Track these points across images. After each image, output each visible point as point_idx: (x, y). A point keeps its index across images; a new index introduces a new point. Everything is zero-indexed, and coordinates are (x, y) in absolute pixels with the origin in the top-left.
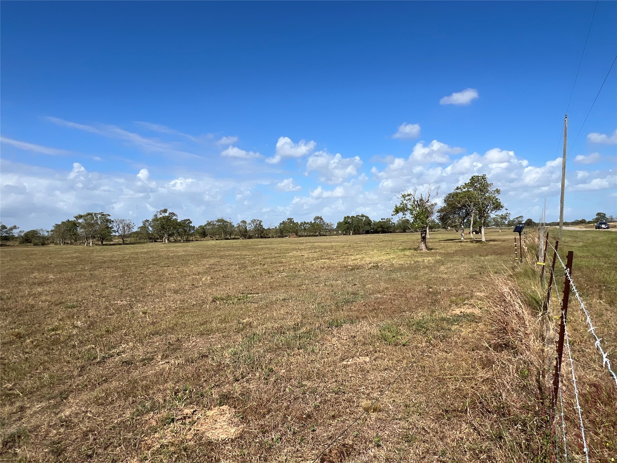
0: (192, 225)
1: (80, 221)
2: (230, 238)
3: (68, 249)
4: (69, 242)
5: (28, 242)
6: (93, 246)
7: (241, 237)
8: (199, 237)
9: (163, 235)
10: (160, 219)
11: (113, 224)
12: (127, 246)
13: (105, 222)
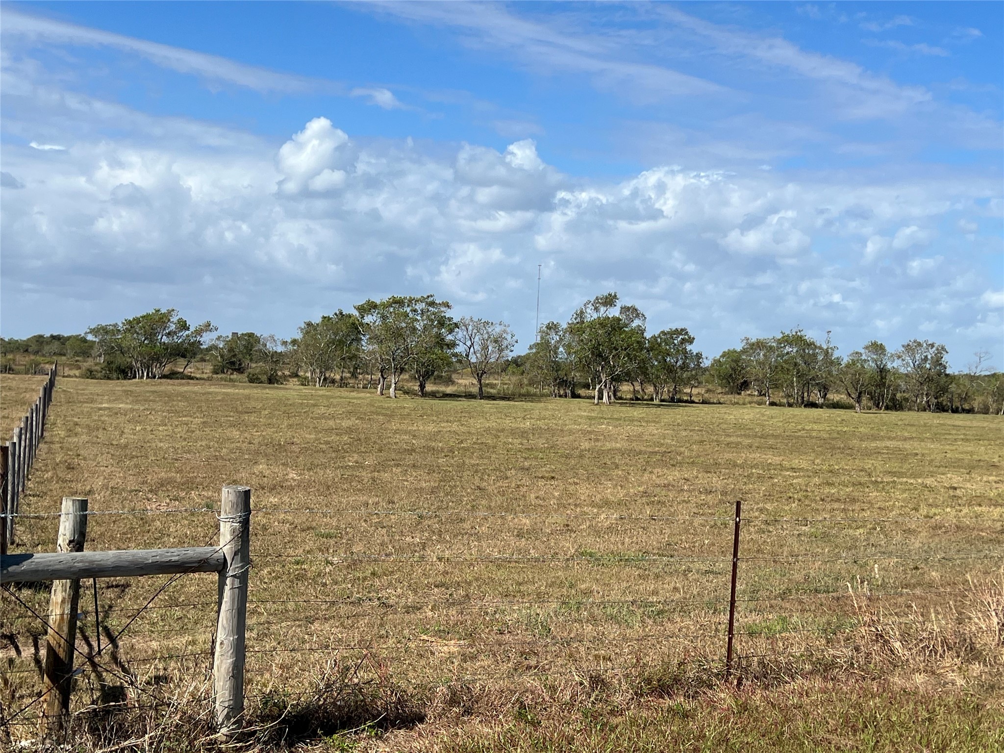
0: (693, 348)
1: (370, 319)
2: (821, 401)
3: (331, 400)
4: (338, 377)
5: (235, 370)
6: (397, 395)
7: (859, 402)
8: (720, 390)
9: (596, 379)
10: (592, 325)
11: (458, 333)
12: (487, 404)
13: (435, 327)
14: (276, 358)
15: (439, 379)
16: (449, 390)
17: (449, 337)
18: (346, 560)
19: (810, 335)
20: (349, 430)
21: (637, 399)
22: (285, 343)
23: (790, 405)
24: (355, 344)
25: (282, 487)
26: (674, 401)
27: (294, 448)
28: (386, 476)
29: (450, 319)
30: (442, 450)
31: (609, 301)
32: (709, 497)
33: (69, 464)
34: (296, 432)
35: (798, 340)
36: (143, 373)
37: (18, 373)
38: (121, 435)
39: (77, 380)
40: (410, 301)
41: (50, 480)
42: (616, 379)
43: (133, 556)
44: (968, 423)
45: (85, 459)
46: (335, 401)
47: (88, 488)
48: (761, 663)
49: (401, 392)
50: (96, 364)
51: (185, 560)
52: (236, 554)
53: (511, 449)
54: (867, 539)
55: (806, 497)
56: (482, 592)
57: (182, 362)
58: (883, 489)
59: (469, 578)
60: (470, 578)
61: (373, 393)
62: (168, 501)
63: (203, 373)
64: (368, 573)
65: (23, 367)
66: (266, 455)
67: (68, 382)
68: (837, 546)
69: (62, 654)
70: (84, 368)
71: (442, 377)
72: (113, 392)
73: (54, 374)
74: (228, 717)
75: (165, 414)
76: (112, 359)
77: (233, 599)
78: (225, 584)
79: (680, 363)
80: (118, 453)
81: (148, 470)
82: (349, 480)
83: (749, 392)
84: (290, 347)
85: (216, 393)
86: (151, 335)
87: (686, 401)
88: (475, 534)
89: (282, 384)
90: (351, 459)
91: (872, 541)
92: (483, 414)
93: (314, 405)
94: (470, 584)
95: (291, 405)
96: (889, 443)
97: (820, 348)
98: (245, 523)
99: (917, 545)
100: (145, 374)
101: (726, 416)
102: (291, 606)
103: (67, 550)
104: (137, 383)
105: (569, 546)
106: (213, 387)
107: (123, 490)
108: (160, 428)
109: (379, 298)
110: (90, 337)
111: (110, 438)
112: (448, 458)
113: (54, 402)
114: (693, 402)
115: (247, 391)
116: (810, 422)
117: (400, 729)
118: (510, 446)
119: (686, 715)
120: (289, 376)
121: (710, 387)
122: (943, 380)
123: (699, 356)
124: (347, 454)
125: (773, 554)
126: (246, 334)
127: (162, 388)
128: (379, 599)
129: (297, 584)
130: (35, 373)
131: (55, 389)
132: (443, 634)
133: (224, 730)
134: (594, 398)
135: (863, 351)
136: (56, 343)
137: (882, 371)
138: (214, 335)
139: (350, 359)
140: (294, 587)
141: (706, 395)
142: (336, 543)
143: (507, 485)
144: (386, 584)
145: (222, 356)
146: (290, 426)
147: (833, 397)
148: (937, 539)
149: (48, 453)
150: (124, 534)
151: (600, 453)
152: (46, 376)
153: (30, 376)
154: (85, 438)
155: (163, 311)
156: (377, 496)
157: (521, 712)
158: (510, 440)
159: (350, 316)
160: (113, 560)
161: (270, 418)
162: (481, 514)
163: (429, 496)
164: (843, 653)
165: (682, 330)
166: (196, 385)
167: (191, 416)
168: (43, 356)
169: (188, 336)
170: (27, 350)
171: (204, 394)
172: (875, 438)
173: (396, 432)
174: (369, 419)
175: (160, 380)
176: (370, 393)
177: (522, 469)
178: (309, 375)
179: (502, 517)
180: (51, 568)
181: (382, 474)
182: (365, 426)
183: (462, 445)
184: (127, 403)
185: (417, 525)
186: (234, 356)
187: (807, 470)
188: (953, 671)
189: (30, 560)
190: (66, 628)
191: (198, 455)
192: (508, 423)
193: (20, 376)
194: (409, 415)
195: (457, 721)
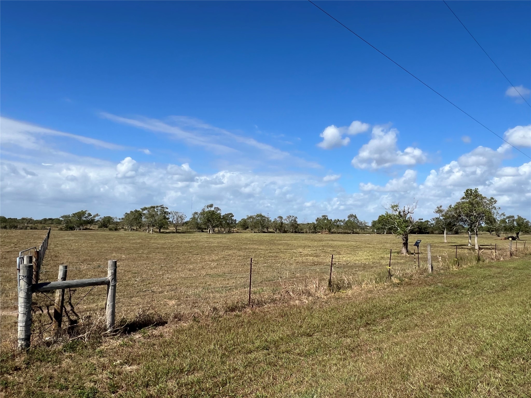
0: (234, 218)
1: (145, 212)
2: (267, 231)
4: (135, 228)
5: (105, 227)
7: (276, 231)
8: (241, 229)
9: (208, 227)
10: (206, 212)
12: (178, 235)
13: (163, 214)
14: (117, 223)
16: (167, 231)
17: (167, 217)
18: (141, 280)
19: (263, 214)
20: (139, 243)
21: (219, 232)
22: (119, 219)
23: (259, 233)
24: (140, 219)
25: (121, 260)
26: (229, 232)
27: (124, 249)
28: (151, 256)
29: (168, 212)
30: (166, 248)
31: (211, 206)
32: (240, 257)
33: (56, 256)
34: (124, 244)
35: (260, 216)
37: (39, 229)
38: (71, 247)
39: (57, 231)
41: (50, 261)
42: (214, 227)
44: (303, 236)
45: (60, 254)
46: (135, 235)
47: (62, 262)
48: (258, 300)
49: (154, 232)
50: (63, 227)
52: (113, 279)
54: (281, 267)
55: (265, 256)
56: (181, 287)
57: (89, 225)
58: (284, 253)
61: (146, 232)
62: (87, 265)
63: (95, 228)
64: (147, 283)
66: (115, 251)
67: (54, 232)
68: (273, 269)
69: (59, 311)
70: (59, 228)
71: (165, 227)
72: (68, 234)
73: (50, 229)
74: (110, 326)
75: (84, 240)
76: (67, 225)
77: (112, 292)
78: (109, 288)
79: (230, 222)
80: (71, 252)
81: (80, 256)
82: (140, 257)
83: (248, 229)
84: (121, 220)
85: (100, 234)
86: (80, 218)
87: (232, 232)
88: (177, 271)
91: (282, 267)
94: (177, 284)
96: (284, 242)
97: (266, 217)
98: (115, 271)
99: (293, 267)
100: (78, 229)
101: (243, 236)
102: (125, 293)
103: (61, 280)
104: (76, 231)
105: (204, 273)
106: (98, 232)
107: (73, 262)
108: (83, 244)
109: (148, 206)
110: (61, 219)
111: (68, 247)
112: (168, 250)
113: (50, 238)
114: (234, 232)
115: (108, 233)
116: (264, 237)
117: (160, 326)
118: (186, 246)
119: (239, 316)
120: (121, 228)
121: (238, 228)
122: (296, 225)
123: (235, 220)
124: (139, 250)
125: (258, 272)
126: (108, 217)
127: (83, 233)
128: (151, 290)
130: (44, 229)
131: (50, 234)
132: (170, 299)
133: (109, 330)
134: (208, 232)
135: (277, 218)
136: (51, 221)
137: (282, 223)
138: (99, 217)
139: (139, 223)
140: (126, 288)
141: (237, 231)
142: (138, 275)
143: (185, 257)
144: (153, 286)
145: (101, 223)
146: (122, 243)
147: (270, 230)
148: (298, 266)
149: (49, 252)
150: (74, 275)
151: (210, 247)
152: (47, 230)
153: (42, 230)
154: (60, 248)
155: (84, 211)
156: (149, 261)
157: (195, 319)
158: (185, 244)
159: (139, 211)
160: (76, 283)
162: (178, 265)
163: (163, 261)
164: (277, 296)
165: (231, 213)
166: (93, 231)
167: (92, 241)
168: (46, 224)
169: (91, 218)
170: (41, 223)
171: (96, 234)
172: (281, 240)
175: (82, 230)
177: (189, 252)
178: (127, 228)
179: (185, 266)
180: (56, 286)
181: (149, 255)
182: (144, 242)
183: (172, 246)
184: (73, 237)
185: (161, 269)
186: (105, 223)
187: (265, 249)
188: (305, 299)
189: (50, 284)
190: (60, 304)
191: (95, 251)
192: (184, 240)
194: (156, 238)
195: (177, 322)
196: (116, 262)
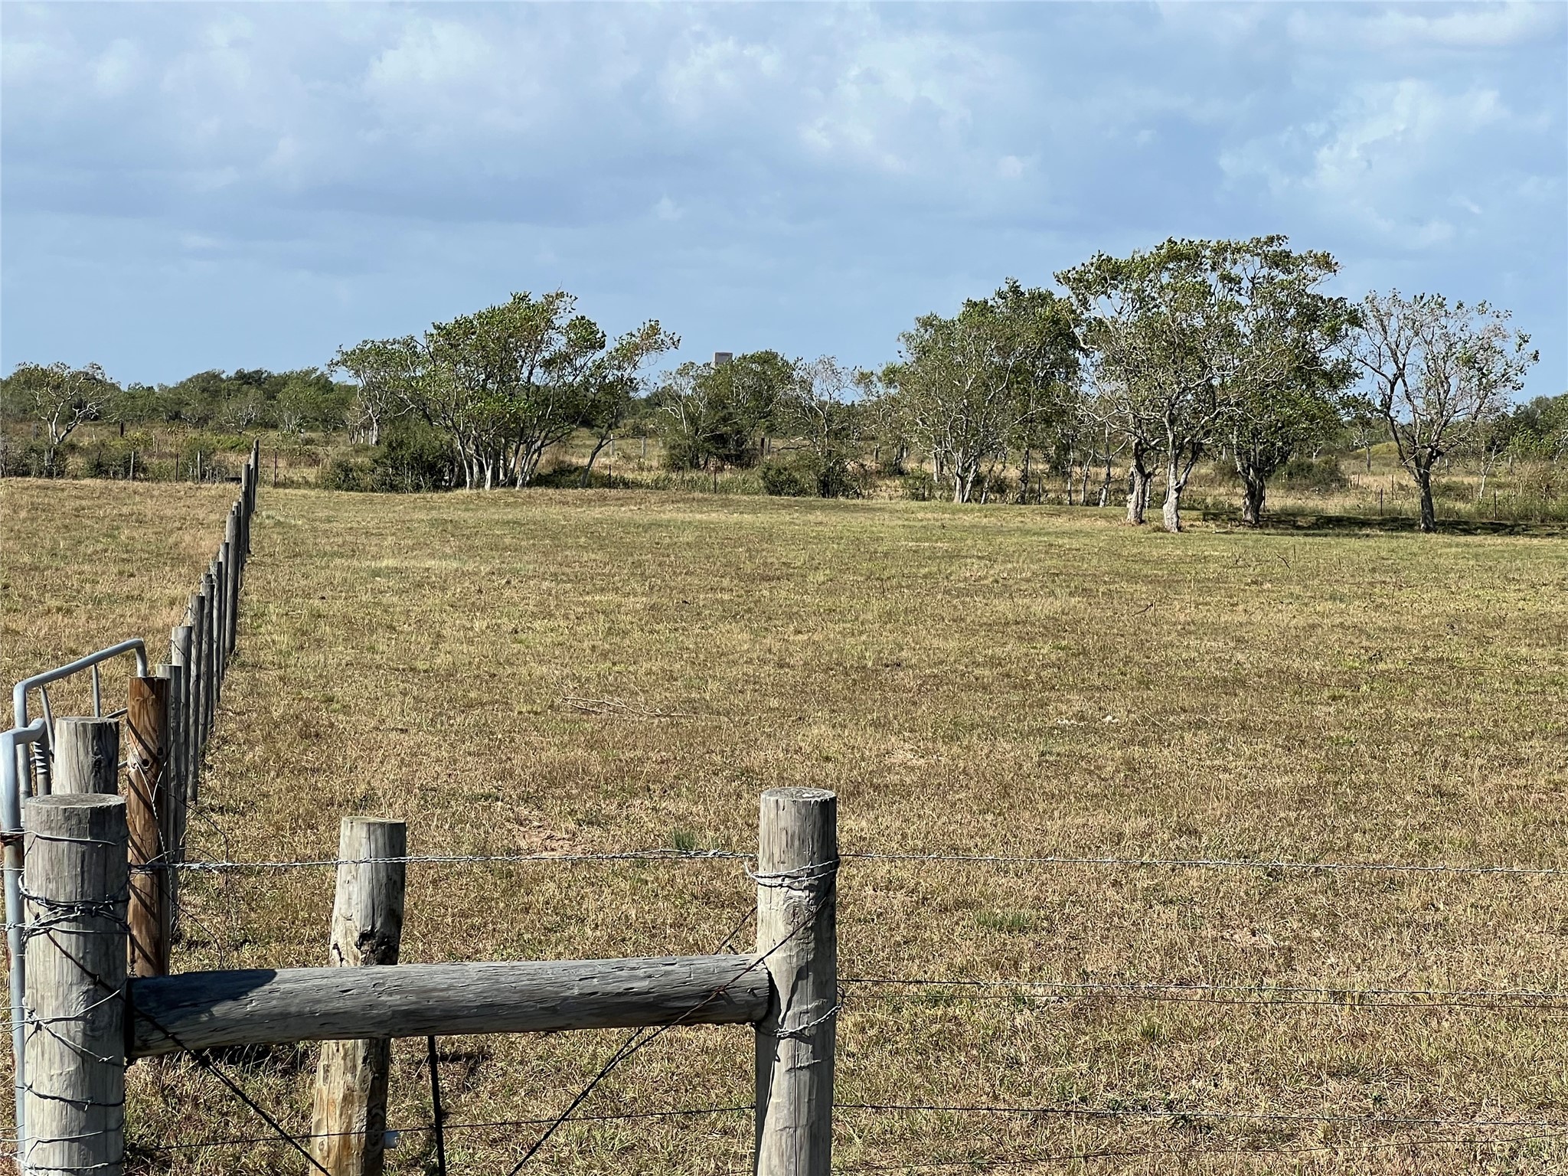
1: (1106, 307)
3: (1000, 539)
4: (1013, 473)
5: (726, 458)
6: (1184, 524)
11: (1356, 339)
13: (1289, 323)
14: (840, 423)
15: (1302, 476)
16: (1335, 505)
17: (1332, 356)
18: (1069, 996)
20: (1054, 627)
22: (865, 379)
24: (1060, 373)
25: (876, 788)
28: (1165, 757)
29: (1335, 304)
30: (1323, 680)
33: (307, 724)
34: (905, 633)
36: (482, 470)
37: (157, 478)
38: (436, 645)
39: (313, 493)
40: (1220, 250)
41: (260, 769)
43: (532, 976)
45: (346, 709)
46: (1010, 543)
47: (361, 790)
49: (1195, 514)
50: (358, 451)
51: (668, 990)
52: (801, 974)
53: (1529, 678)
56: (1469, 1094)
57: (584, 437)
59: (1429, 1053)
60: (1432, 1052)
61: (1114, 517)
62: (572, 826)
63: (641, 469)
64: (1134, 1033)
65: (173, 462)
66: (825, 698)
67: (287, 500)
70: (328, 462)
71: (1310, 467)
72: (405, 527)
73: (253, 477)
75: (545, 585)
76: (397, 436)
77: (799, 1101)
78: (774, 1057)
80: (432, 695)
81: (512, 740)
82: (1063, 767)
84: (880, 390)
85: (684, 526)
86: (502, 366)
88: (1438, 925)
89: (858, 495)
90: (1064, 708)
92: (1438, 576)
93: (952, 556)
94: (1430, 1069)
95: (886, 555)
100: (489, 474)
102: (925, 1120)
103: (356, 958)
104: (466, 502)
106: (669, 507)
107: (453, 794)
108: (537, 625)
110: (342, 377)
111: (407, 650)
112: (1341, 705)
113: (255, 555)
115: (763, 519)
118: (1524, 668)
120: (879, 472)
124: (1053, 695)
126: (754, 359)
127: (536, 513)
128: (1170, 1106)
129: (938, 1061)
130: (203, 476)
131: (255, 519)
138: (670, 360)
139: (1048, 419)
140: (929, 1068)
142: (1038, 945)
143: (1523, 782)
144: (1187, 1064)
145: (693, 420)
146: (888, 617)
149: (251, 693)
150: (463, 914)
152: (231, 486)
153: (189, 483)
154: (344, 653)
155: (536, 298)
156: (1141, 812)
158: (1524, 651)
159: (1044, 298)
160: (480, 987)
161: (831, 593)
162: (1453, 864)
163: (1293, 815)
166: (623, 502)
167: (616, 590)
168: (221, 429)
169: (602, 366)
170: (176, 416)
171: (647, 528)
173: (1185, 632)
174: (1109, 594)
175: (527, 491)
176: (1106, 517)
178: (931, 467)
179: (1514, 877)
180: (320, 1008)
181: (1154, 750)
182: (1098, 613)
183: (1382, 666)
184: (445, 557)
185: (1265, 896)
186: (725, 420)
189: (267, 987)
190: (356, 1172)
191: (641, 698)
192: (1512, 602)
193: (163, 485)
194: (1221, 577)
196: (827, 811)
